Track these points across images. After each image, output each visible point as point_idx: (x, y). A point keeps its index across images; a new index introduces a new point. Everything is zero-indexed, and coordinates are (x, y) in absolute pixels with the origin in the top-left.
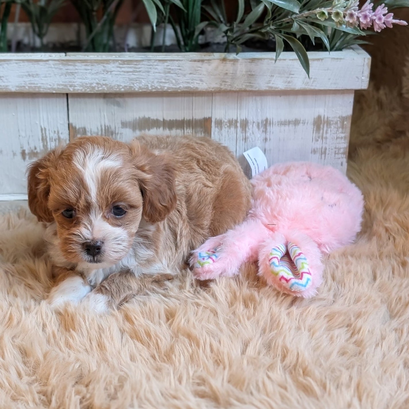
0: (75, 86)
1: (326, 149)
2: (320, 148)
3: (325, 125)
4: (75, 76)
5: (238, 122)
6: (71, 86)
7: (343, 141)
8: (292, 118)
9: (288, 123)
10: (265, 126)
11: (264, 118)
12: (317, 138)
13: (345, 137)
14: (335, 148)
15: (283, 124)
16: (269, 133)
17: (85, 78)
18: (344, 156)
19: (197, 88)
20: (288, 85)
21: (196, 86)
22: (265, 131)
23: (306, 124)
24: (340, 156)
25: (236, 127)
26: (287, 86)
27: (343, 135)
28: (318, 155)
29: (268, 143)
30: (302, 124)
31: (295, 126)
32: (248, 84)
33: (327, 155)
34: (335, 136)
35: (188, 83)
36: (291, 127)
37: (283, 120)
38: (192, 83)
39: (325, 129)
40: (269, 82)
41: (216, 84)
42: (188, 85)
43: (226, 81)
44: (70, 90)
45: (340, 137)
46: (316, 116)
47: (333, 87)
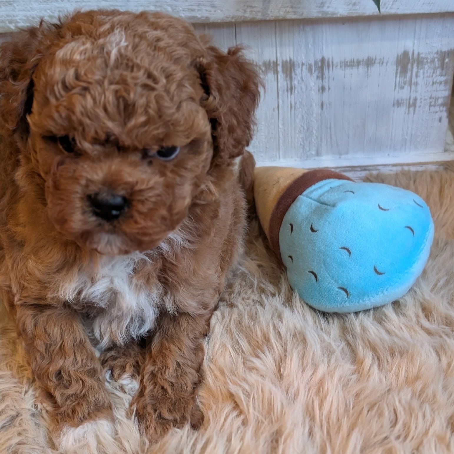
0: (18, 22)
1: (416, 99)
2: (407, 100)
3: (415, 65)
4: (14, 6)
5: (279, 65)
6: (10, 22)
7: (442, 87)
8: (363, 55)
9: (356, 64)
10: (322, 68)
11: (319, 58)
12: (403, 85)
13: (446, 82)
14: (431, 98)
15: (349, 66)
16: (327, 80)
17: (29, 8)
18: (444, 109)
19: (207, 18)
20: (354, 8)
21: (206, 14)
22: (321, 77)
23: (385, 64)
24: (437, 108)
25: (276, 72)
26: (350, 9)
27: (443, 79)
28: (403, 109)
29: (326, 94)
30: (378, 65)
31: (368, 67)
32: (289, 9)
33: (417, 108)
34: (430, 80)
35: (192, 10)
36: (362, 69)
37: (348, 59)
38: (198, 10)
39: (415, 70)
40: (322, 5)
41: (237, 10)
42: (193, 14)
43: (253, 5)
44: (11, 28)
45: (438, 81)
46: (401, 51)
47: (426, 9)
